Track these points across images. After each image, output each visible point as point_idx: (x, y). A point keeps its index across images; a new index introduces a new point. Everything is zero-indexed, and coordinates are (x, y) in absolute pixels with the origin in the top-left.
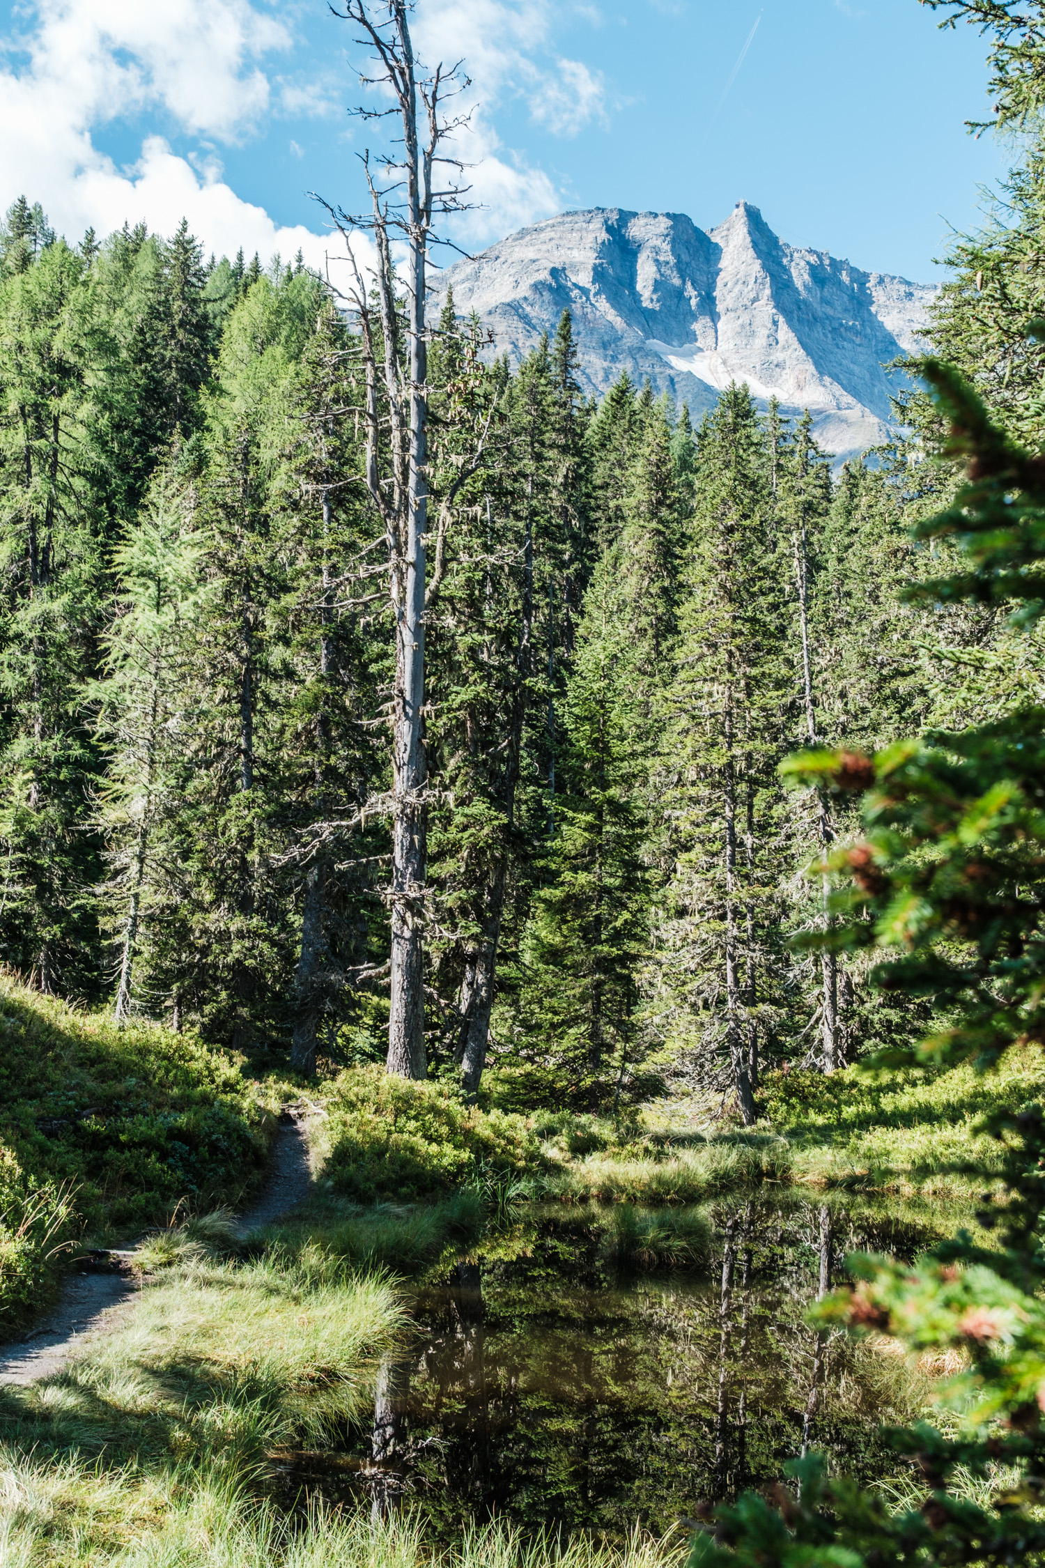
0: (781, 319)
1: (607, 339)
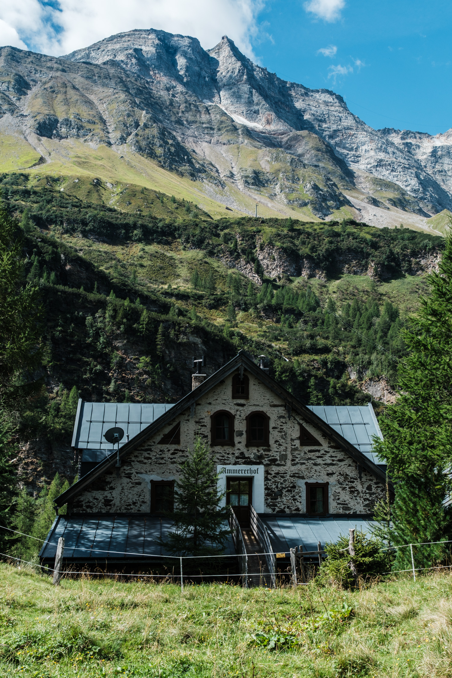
0: (254, 91)
1: (168, 86)
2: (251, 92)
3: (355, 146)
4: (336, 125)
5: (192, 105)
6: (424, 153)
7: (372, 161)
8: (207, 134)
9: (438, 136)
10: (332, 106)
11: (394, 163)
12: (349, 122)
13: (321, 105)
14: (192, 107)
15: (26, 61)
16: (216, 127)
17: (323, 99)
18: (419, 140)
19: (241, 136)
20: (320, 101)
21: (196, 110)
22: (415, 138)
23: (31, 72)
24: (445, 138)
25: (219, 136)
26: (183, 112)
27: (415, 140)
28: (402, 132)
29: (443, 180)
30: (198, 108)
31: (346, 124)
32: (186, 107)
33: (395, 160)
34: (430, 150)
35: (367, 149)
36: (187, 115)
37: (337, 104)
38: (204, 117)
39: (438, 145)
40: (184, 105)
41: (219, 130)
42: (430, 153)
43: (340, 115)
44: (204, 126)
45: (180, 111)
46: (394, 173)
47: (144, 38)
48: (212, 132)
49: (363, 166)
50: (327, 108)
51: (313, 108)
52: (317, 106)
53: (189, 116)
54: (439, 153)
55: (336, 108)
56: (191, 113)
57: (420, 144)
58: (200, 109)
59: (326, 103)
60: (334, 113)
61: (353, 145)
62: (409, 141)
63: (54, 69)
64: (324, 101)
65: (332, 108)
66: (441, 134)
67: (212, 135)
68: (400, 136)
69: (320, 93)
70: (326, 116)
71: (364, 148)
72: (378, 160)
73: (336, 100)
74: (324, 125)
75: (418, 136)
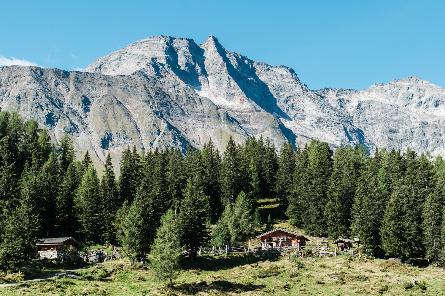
0: (231, 78)
1: (174, 84)
2: (229, 79)
3: (302, 108)
4: (289, 93)
5: (190, 98)
6: (352, 107)
7: (314, 119)
8: (201, 120)
9: (363, 91)
10: (286, 78)
11: (328, 120)
12: (297, 90)
13: (279, 78)
14: (191, 100)
15: (85, 81)
16: (206, 115)
17: (280, 73)
18: (349, 96)
19: (223, 122)
20: (278, 75)
21: (193, 102)
22: (347, 94)
23: (90, 90)
24: (367, 93)
25: (209, 122)
26: (185, 105)
27: (346, 96)
28: (337, 90)
29: (365, 127)
30: (194, 100)
31: (296, 92)
32: (187, 100)
33: (329, 117)
34: (356, 104)
35: (311, 110)
36: (187, 106)
37: (290, 76)
38: (199, 107)
39: (362, 100)
40: (186, 99)
41: (209, 117)
42: (356, 107)
43: (292, 85)
44: (199, 114)
45: (183, 103)
46: (329, 128)
47: (157, 44)
48: (204, 119)
49: (308, 122)
50: (283, 80)
51: (273, 81)
52: (276, 79)
53: (189, 107)
54: (363, 106)
55: (290, 79)
56: (190, 105)
57: (349, 99)
58: (196, 100)
59: (282, 76)
60: (287, 84)
61: (301, 107)
62: (342, 97)
63: (103, 85)
64: (280, 75)
65: (286, 80)
66: (365, 90)
67: (204, 122)
68: (336, 93)
69: (278, 68)
70: (282, 86)
71: (309, 109)
72: (318, 118)
73: (289, 73)
74: (281, 94)
75: (348, 92)
